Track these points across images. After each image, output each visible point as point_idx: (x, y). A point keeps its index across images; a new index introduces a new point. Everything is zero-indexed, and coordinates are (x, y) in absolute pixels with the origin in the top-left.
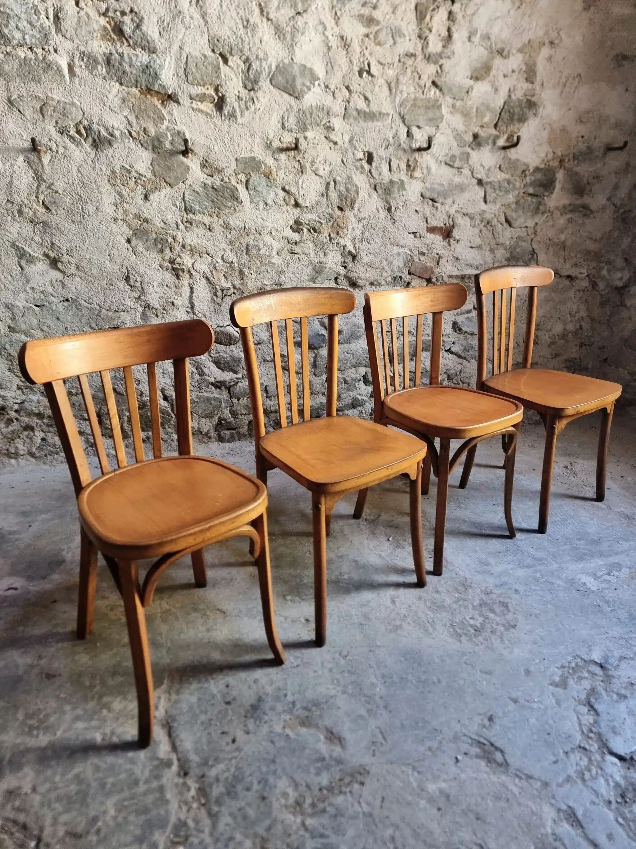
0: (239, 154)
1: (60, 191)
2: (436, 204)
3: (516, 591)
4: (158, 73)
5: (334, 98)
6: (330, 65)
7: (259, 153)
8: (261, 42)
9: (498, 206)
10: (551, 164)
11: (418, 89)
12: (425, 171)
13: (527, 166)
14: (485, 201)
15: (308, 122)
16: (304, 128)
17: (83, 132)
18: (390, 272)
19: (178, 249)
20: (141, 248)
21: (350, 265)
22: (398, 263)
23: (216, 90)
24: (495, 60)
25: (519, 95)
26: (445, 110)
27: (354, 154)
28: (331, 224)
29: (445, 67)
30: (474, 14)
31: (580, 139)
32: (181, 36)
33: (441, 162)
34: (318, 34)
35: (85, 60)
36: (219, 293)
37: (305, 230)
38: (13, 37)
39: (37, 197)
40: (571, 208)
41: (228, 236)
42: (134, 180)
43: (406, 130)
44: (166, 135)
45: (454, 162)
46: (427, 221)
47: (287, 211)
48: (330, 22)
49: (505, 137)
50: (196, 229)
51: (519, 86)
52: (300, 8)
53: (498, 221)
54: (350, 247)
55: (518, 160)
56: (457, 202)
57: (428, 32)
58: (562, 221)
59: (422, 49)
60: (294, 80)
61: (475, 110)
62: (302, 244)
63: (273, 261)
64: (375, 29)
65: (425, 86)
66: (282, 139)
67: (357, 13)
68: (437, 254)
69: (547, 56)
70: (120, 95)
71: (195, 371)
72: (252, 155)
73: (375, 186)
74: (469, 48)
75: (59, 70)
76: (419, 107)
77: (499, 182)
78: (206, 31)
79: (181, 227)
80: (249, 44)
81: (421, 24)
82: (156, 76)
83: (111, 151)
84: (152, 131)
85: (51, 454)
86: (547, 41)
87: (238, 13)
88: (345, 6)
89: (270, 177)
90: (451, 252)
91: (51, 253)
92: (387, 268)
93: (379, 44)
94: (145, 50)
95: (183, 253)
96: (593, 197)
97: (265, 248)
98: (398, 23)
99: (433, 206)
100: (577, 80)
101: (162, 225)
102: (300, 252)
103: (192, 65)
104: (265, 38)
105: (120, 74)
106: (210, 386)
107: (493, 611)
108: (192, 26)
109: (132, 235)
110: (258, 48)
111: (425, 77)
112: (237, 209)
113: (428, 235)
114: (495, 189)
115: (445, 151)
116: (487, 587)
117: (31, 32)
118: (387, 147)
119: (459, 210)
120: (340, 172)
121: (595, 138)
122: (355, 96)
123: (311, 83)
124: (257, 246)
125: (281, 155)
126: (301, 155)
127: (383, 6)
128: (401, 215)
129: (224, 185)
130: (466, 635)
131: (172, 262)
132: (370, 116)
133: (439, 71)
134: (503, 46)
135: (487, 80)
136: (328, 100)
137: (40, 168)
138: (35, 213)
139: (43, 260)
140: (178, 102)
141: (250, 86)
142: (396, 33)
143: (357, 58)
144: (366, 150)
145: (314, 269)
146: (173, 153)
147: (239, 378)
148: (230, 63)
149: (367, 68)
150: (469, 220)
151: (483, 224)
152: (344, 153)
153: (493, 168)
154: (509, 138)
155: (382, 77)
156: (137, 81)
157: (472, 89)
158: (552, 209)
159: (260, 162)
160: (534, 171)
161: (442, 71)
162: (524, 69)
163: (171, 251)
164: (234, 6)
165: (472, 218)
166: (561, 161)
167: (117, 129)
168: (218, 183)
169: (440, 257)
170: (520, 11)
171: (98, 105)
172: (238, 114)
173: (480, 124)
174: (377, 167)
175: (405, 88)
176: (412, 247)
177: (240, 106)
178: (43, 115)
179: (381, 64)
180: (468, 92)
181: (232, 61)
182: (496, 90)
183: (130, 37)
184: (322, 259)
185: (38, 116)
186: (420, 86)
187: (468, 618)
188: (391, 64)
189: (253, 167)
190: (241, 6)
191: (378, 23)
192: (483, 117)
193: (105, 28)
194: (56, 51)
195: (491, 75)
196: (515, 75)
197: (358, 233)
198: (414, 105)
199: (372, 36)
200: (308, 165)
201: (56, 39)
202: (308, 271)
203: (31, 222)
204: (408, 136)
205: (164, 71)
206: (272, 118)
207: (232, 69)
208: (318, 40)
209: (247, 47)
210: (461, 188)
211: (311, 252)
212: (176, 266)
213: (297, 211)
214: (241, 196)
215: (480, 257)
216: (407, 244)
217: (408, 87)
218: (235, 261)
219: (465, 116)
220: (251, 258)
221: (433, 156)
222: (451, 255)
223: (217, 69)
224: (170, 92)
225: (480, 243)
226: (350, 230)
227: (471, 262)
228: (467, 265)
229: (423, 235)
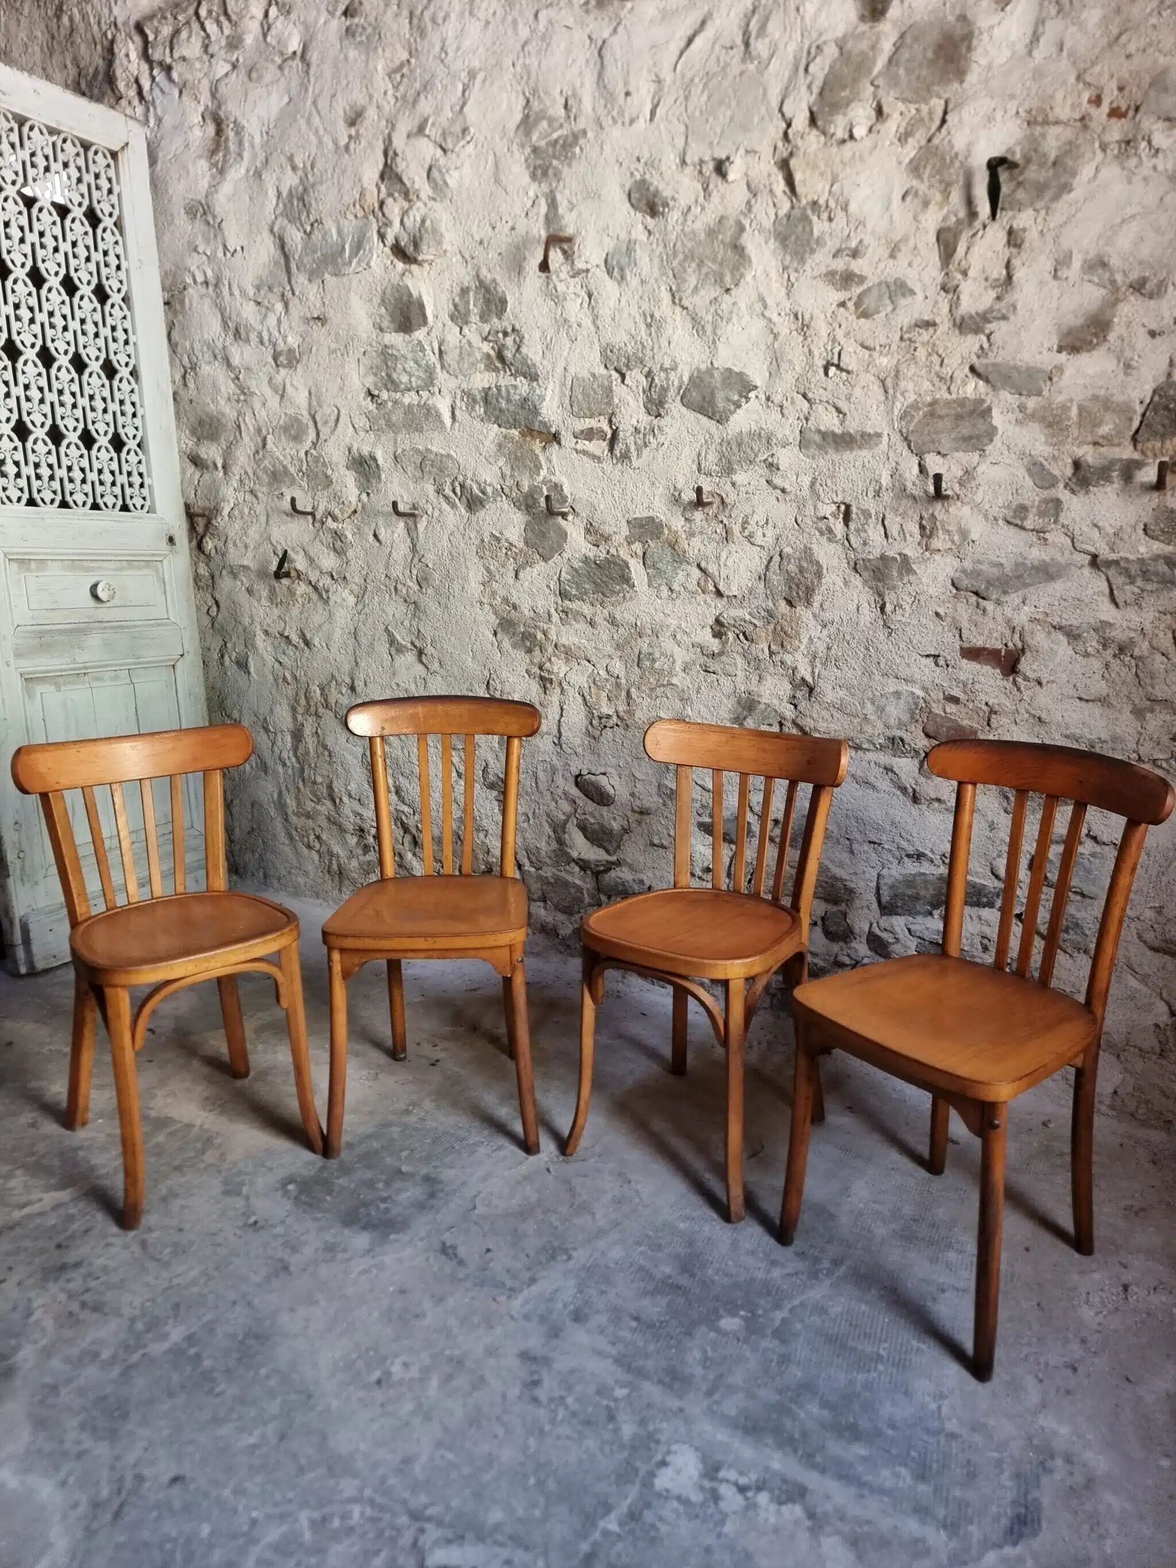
0: (632, 514)
1: (431, 565)
2: (984, 603)
4: (539, 406)
5: (783, 415)
6: (776, 361)
7: (660, 510)
8: (669, 344)
9: (1151, 613)
11: (937, 384)
12: (956, 538)
14: (1114, 603)
15: (735, 459)
16: (728, 470)
17: (458, 489)
18: (879, 725)
19: (550, 649)
20: (506, 644)
21: (803, 705)
22: (896, 711)
23: (610, 421)
24: (1121, 305)
26: (998, 418)
27: (815, 508)
28: (771, 627)
29: (1000, 337)
30: (1067, 223)
32: (565, 354)
34: (755, 317)
35: (466, 400)
36: (595, 722)
37: (731, 636)
38: (401, 382)
39: (410, 571)
41: (615, 636)
42: (504, 551)
43: (915, 460)
44: (542, 489)
45: (1023, 519)
46: (961, 636)
47: (705, 602)
48: (776, 294)
49: (1157, 463)
50: (573, 622)
52: (729, 282)
53: (1152, 645)
54: (804, 671)
56: (1032, 599)
57: (959, 276)
59: (949, 310)
60: (712, 394)
61: (1074, 412)
62: (723, 658)
63: (675, 681)
64: (858, 290)
65: (954, 377)
67: (824, 270)
68: (987, 704)
70: (497, 440)
71: (552, 834)
72: (651, 514)
73: (856, 564)
74: (1056, 293)
75: (438, 415)
76: (940, 417)
77: (1141, 561)
78: (597, 341)
79: (555, 617)
80: (652, 350)
81: (948, 265)
82: (535, 411)
83: (482, 514)
84: (526, 485)
87: (640, 308)
88: (805, 263)
89: (678, 547)
90: (1024, 704)
91: (417, 643)
92: (872, 718)
93: (865, 315)
94: (526, 378)
95: (555, 655)
97: (664, 659)
98: (901, 272)
99: (978, 605)
101: (532, 613)
102: (720, 672)
103: (578, 392)
104: (675, 337)
105: (498, 412)
106: (573, 864)
107: (447, 1379)
108: (580, 338)
109: (499, 626)
110: (665, 354)
111: (953, 361)
112: (627, 595)
113: (964, 663)
114: (1130, 577)
115: (1004, 497)
117: (417, 373)
118: (877, 494)
119: (1040, 617)
120: (791, 539)
122: (820, 408)
123: (741, 396)
124: (652, 654)
125: (695, 513)
126: (727, 513)
127: (870, 249)
128: (904, 620)
129: (611, 558)
130: (357, 1375)
132: (844, 441)
133: (986, 345)
134: (1147, 272)
135: (1103, 349)
136: (771, 420)
137: (415, 536)
138: (408, 591)
139: (410, 650)
140: (559, 443)
141: (654, 410)
143: (821, 344)
144: (839, 499)
145: (739, 702)
146: (549, 514)
147: (612, 863)
148: (627, 381)
149: (836, 361)
150: (1068, 641)
151: (1110, 652)
152: (801, 504)
153: (1128, 530)
155: (867, 371)
156: (515, 420)
157: (1062, 371)
159: (661, 525)
161: (990, 345)
163: (541, 652)
164: (636, 298)
165: (1072, 635)
167: (490, 485)
168: (603, 556)
169: (992, 712)
171: (474, 455)
172: (633, 454)
173: (1090, 439)
174: (858, 530)
175: (910, 386)
176: (928, 685)
177: (636, 442)
178: (423, 471)
179: (867, 348)
180: (1051, 379)
181: (631, 376)
182: (1128, 366)
183: (512, 364)
184: (753, 688)
185: (418, 474)
186: (941, 379)
188: (885, 347)
189: (652, 533)
190: (646, 296)
191: (862, 279)
192: (1096, 425)
193: (488, 356)
194: (440, 392)
195: (1112, 337)
197: (821, 647)
198: (932, 414)
199: (850, 305)
200: (736, 529)
201: (440, 376)
202: (730, 704)
203: (404, 601)
204: (921, 471)
205: (545, 403)
206: (683, 457)
207: (632, 388)
208: (755, 326)
209: (649, 353)
210: (1048, 573)
211: (739, 673)
212: (545, 674)
213: (721, 604)
214: (633, 575)
215: (1104, 724)
216: (917, 676)
217: (916, 384)
218: (622, 674)
219: (1050, 426)
220: (643, 673)
221: (977, 506)
222: (1022, 711)
223: (609, 391)
224: (553, 430)
225: (1104, 694)
226: (805, 641)
227: (1078, 731)
228: (1067, 737)
229: (952, 663)
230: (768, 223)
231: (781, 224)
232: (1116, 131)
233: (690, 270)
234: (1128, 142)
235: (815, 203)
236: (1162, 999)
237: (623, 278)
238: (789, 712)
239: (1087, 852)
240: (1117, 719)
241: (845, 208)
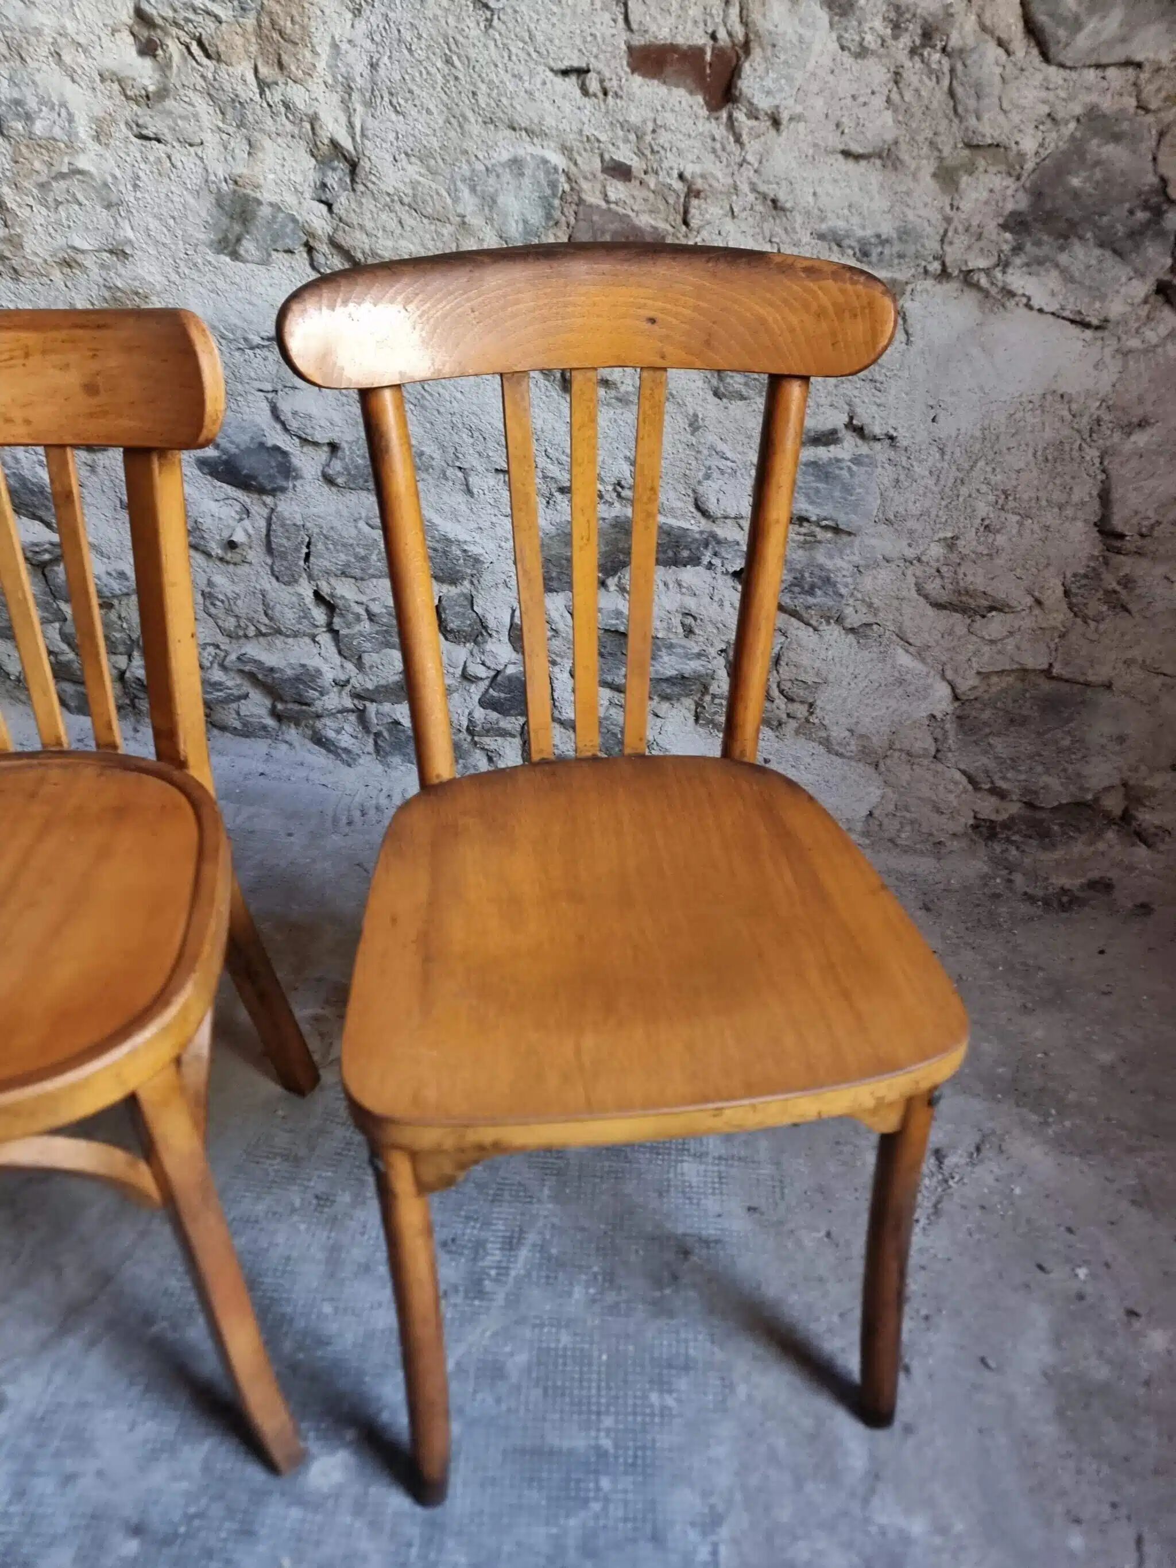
21: (343, 201)
28: (250, 22)
37: (174, 48)
46: (627, 20)
53: (983, 25)
54: (333, 124)
62: (170, 103)
63: (83, 163)
68: (681, 177)
90: (748, 172)
92: (475, 221)
97: (48, 113)
102: (168, 136)
113: (637, 83)
124: (18, 103)
145: (219, 204)
151: (905, 41)
169: (693, 193)
176: (571, 139)
184: (240, 169)
202: (203, 209)
211: (208, 137)
215: (886, 205)
216: (550, 121)
220: (17, 151)
222: (745, 188)
225: (889, 137)
226: (324, 50)
227: (841, 224)
228: (821, 237)
229: (612, 85)
236: (943, 677)
238: (319, 220)
239: (846, 456)
240: (908, 193)
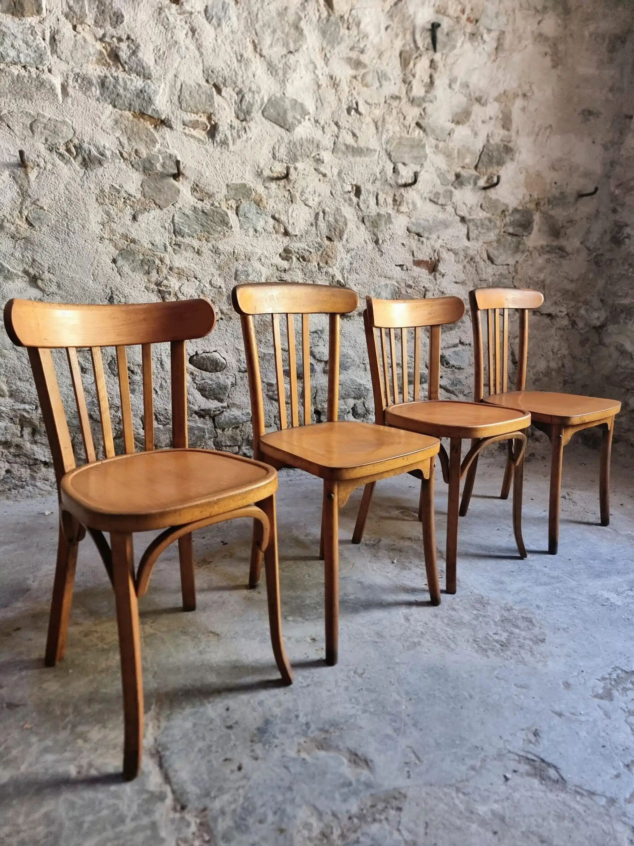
0: (230, 180)
1: (45, 208)
2: (421, 239)
3: (538, 607)
4: (152, 98)
5: (324, 132)
6: (320, 101)
7: (250, 180)
8: (254, 76)
9: (480, 243)
10: (528, 206)
11: (403, 128)
12: (411, 206)
13: (507, 206)
14: (468, 239)
15: (298, 153)
16: (295, 159)
17: (73, 150)
19: (165, 271)
20: (126, 269)
22: (385, 294)
23: (209, 118)
24: (474, 106)
25: (496, 140)
26: (428, 150)
27: (342, 186)
28: (319, 253)
29: (428, 110)
30: (454, 64)
31: (553, 185)
32: (176, 65)
33: (425, 198)
34: (309, 72)
35: (79, 81)
37: (294, 259)
38: (8, 55)
39: (20, 212)
40: (548, 249)
41: (217, 261)
42: (123, 200)
43: (392, 167)
44: (158, 157)
45: (438, 199)
46: (413, 255)
47: (277, 239)
48: (320, 63)
49: (485, 178)
50: (184, 252)
51: (496, 131)
52: (292, 47)
53: (481, 258)
54: (339, 277)
55: (497, 200)
56: (442, 237)
57: (411, 77)
58: (540, 261)
59: (407, 93)
60: (285, 112)
61: (456, 152)
62: (291, 272)
64: (362, 71)
65: (410, 126)
66: (273, 168)
67: (345, 56)
68: (424, 287)
69: (521, 106)
70: (113, 117)
72: (243, 182)
73: (363, 219)
74: (450, 95)
75: (52, 89)
76: (404, 145)
77: (481, 220)
78: (200, 62)
79: (169, 249)
80: (242, 77)
81: (405, 70)
82: (150, 101)
83: (100, 170)
84: (144, 153)
85: (16, 487)
86: (520, 93)
87: (232, 48)
88: (334, 49)
89: (260, 204)
90: (437, 286)
91: (31, 270)
93: (366, 85)
94: (140, 76)
95: (170, 275)
96: (568, 240)
97: (254, 274)
98: (384, 67)
99: (419, 240)
100: (548, 131)
101: (150, 246)
102: (290, 280)
103: (186, 94)
104: (258, 73)
105: (114, 96)
106: (194, 415)
107: (517, 627)
108: (187, 57)
109: (118, 255)
110: (251, 82)
111: (409, 118)
112: (227, 234)
113: (415, 268)
114: (477, 226)
115: (430, 188)
116: (506, 604)
117: (26, 52)
118: (374, 182)
119: (444, 245)
120: (329, 204)
121: (567, 184)
122: (343, 132)
123: (301, 117)
124: (246, 271)
125: (271, 184)
126: (291, 185)
127: (369, 51)
128: (388, 247)
129: (214, 209)
130: (492, 650)
131: (158, 284)
132: (357, 151)
133: (423, 113)
134: (481, 95)
135: (467, 124)
136: (318, 134)
137: (26, 184)
138: (17, 229)
139: (22, 277)
140: (171, 127)
141: (242, 116)
142: (382, 77)
143: (346, 97)
144: (354, 183)
146: (164, 176)
147: (225, 407)
148: (223, 93)
149: (355, 106)
150: (453, 256)
151: (467, 260)
152: (333, 185)
153: (475, 206)
154: (488, 179)
155: (369, 115)
156: (130, 105)
157: (454, 132)
158: (531, 249)
159: (250, 189)
160: (513, 212)
161: (425, 114)
162: (500, 116)
163: (158, 273)
164: (228, 41)
165: (456, 254)
166: (538, 204)
167: (108, 149)
168: (208, 207)
169: (426, 290)
170: (496, 64)
171: (90, 125)
172: (230, 142)
173: (462, 165)
174: (364, 200)
175: (391, 127)
176: (399, 280)
177: (232, 135)
178: (32, 131)
179: (368, 104)
180: (449, 134)
181: (226, 91)
182: (476, 134)
183: (126, 63)
185: (28, 132)
186: (405, 126)
187: (491, 634)
188: (377, 105)
189: (244, 194)
190: (236, 42)
191: (365, 66)
192: (464, 158)
193: (101, 53)
194: (50, 71)
195: (471, 120)
196: (493, 122)
197: (346, 263)
198: (400, 143)
199: (359, 78)
200: (298, 195)
201: (51, 60)
203: (12, 238)
204: (394, 172)
205: (158, 97)
206: (263, 148)
207: (226, 99)
208: (308, 78)
209: (240, 80)
210: (445, 225)
212: (163, 288)
213: (286, 240)
214: (231, 221)
216: (395, 276)
217: (393, 126)
218: (223, 286)
219: (448, 156)
221: (418, 191)
222: (437, 289)
223: (211, 98)
224: (163, 117)
225: (465, 279)
226: (339, 260)
229: (409, 268)
230: (315, 19)
231: (322, 22)
232: (470, 28)
233: (267, 34)
234: (473, 35)
235: (342, 17)
237: (219, 25)
241: (358, 25)
